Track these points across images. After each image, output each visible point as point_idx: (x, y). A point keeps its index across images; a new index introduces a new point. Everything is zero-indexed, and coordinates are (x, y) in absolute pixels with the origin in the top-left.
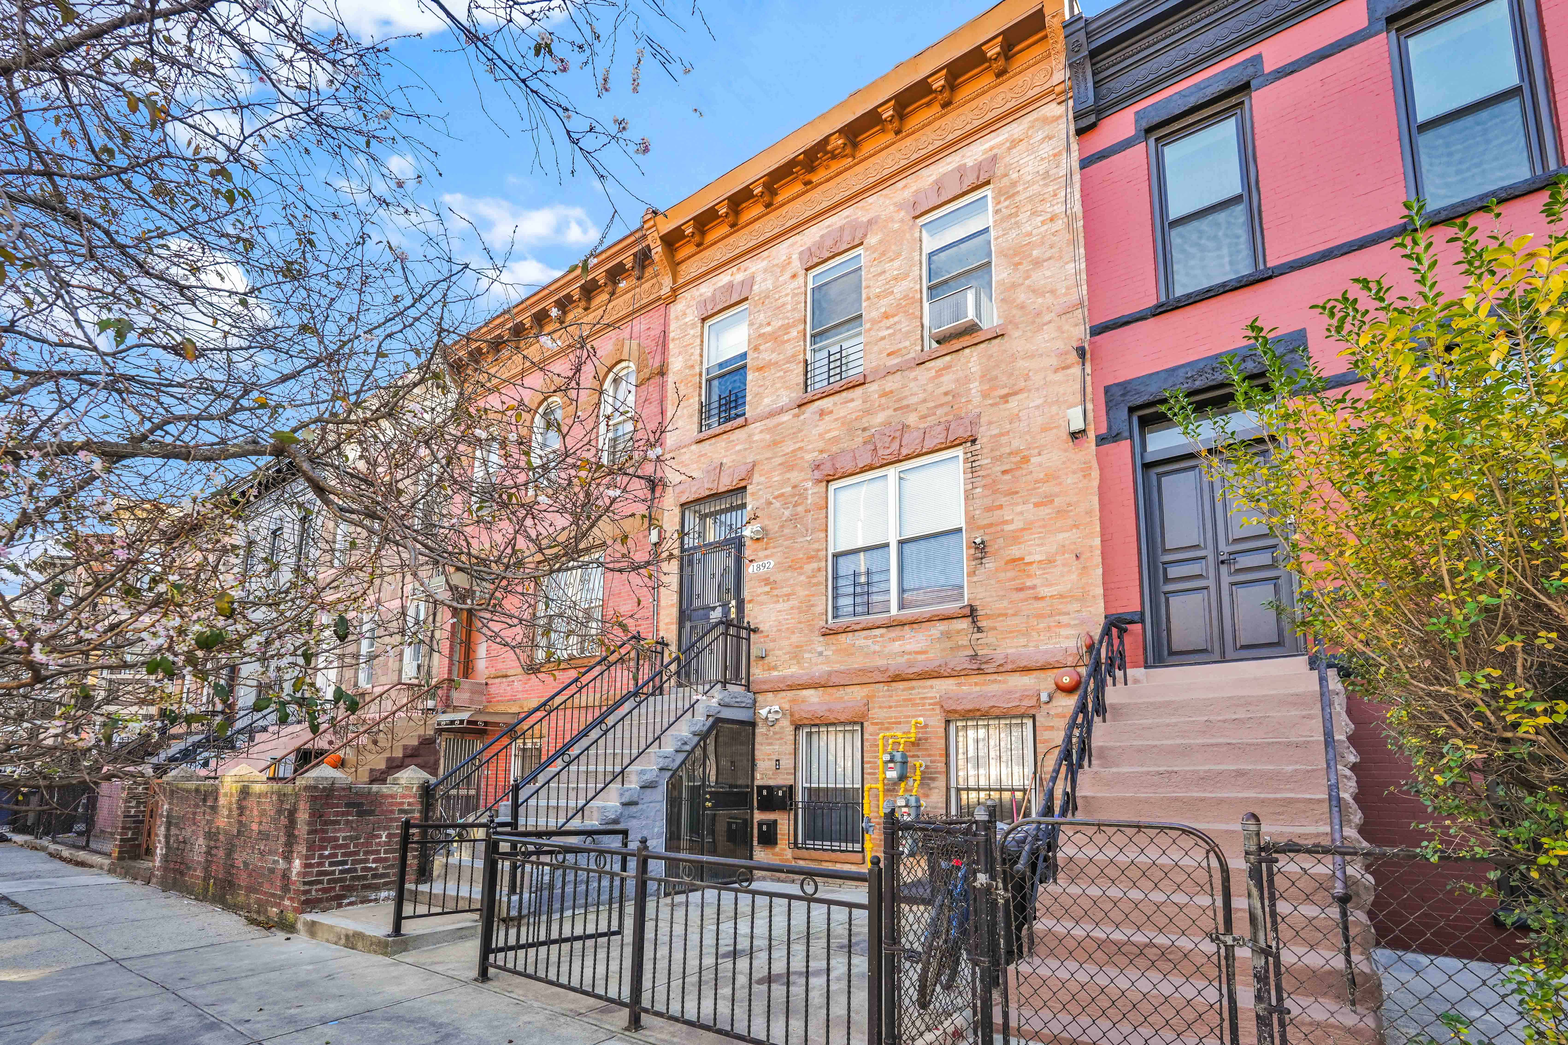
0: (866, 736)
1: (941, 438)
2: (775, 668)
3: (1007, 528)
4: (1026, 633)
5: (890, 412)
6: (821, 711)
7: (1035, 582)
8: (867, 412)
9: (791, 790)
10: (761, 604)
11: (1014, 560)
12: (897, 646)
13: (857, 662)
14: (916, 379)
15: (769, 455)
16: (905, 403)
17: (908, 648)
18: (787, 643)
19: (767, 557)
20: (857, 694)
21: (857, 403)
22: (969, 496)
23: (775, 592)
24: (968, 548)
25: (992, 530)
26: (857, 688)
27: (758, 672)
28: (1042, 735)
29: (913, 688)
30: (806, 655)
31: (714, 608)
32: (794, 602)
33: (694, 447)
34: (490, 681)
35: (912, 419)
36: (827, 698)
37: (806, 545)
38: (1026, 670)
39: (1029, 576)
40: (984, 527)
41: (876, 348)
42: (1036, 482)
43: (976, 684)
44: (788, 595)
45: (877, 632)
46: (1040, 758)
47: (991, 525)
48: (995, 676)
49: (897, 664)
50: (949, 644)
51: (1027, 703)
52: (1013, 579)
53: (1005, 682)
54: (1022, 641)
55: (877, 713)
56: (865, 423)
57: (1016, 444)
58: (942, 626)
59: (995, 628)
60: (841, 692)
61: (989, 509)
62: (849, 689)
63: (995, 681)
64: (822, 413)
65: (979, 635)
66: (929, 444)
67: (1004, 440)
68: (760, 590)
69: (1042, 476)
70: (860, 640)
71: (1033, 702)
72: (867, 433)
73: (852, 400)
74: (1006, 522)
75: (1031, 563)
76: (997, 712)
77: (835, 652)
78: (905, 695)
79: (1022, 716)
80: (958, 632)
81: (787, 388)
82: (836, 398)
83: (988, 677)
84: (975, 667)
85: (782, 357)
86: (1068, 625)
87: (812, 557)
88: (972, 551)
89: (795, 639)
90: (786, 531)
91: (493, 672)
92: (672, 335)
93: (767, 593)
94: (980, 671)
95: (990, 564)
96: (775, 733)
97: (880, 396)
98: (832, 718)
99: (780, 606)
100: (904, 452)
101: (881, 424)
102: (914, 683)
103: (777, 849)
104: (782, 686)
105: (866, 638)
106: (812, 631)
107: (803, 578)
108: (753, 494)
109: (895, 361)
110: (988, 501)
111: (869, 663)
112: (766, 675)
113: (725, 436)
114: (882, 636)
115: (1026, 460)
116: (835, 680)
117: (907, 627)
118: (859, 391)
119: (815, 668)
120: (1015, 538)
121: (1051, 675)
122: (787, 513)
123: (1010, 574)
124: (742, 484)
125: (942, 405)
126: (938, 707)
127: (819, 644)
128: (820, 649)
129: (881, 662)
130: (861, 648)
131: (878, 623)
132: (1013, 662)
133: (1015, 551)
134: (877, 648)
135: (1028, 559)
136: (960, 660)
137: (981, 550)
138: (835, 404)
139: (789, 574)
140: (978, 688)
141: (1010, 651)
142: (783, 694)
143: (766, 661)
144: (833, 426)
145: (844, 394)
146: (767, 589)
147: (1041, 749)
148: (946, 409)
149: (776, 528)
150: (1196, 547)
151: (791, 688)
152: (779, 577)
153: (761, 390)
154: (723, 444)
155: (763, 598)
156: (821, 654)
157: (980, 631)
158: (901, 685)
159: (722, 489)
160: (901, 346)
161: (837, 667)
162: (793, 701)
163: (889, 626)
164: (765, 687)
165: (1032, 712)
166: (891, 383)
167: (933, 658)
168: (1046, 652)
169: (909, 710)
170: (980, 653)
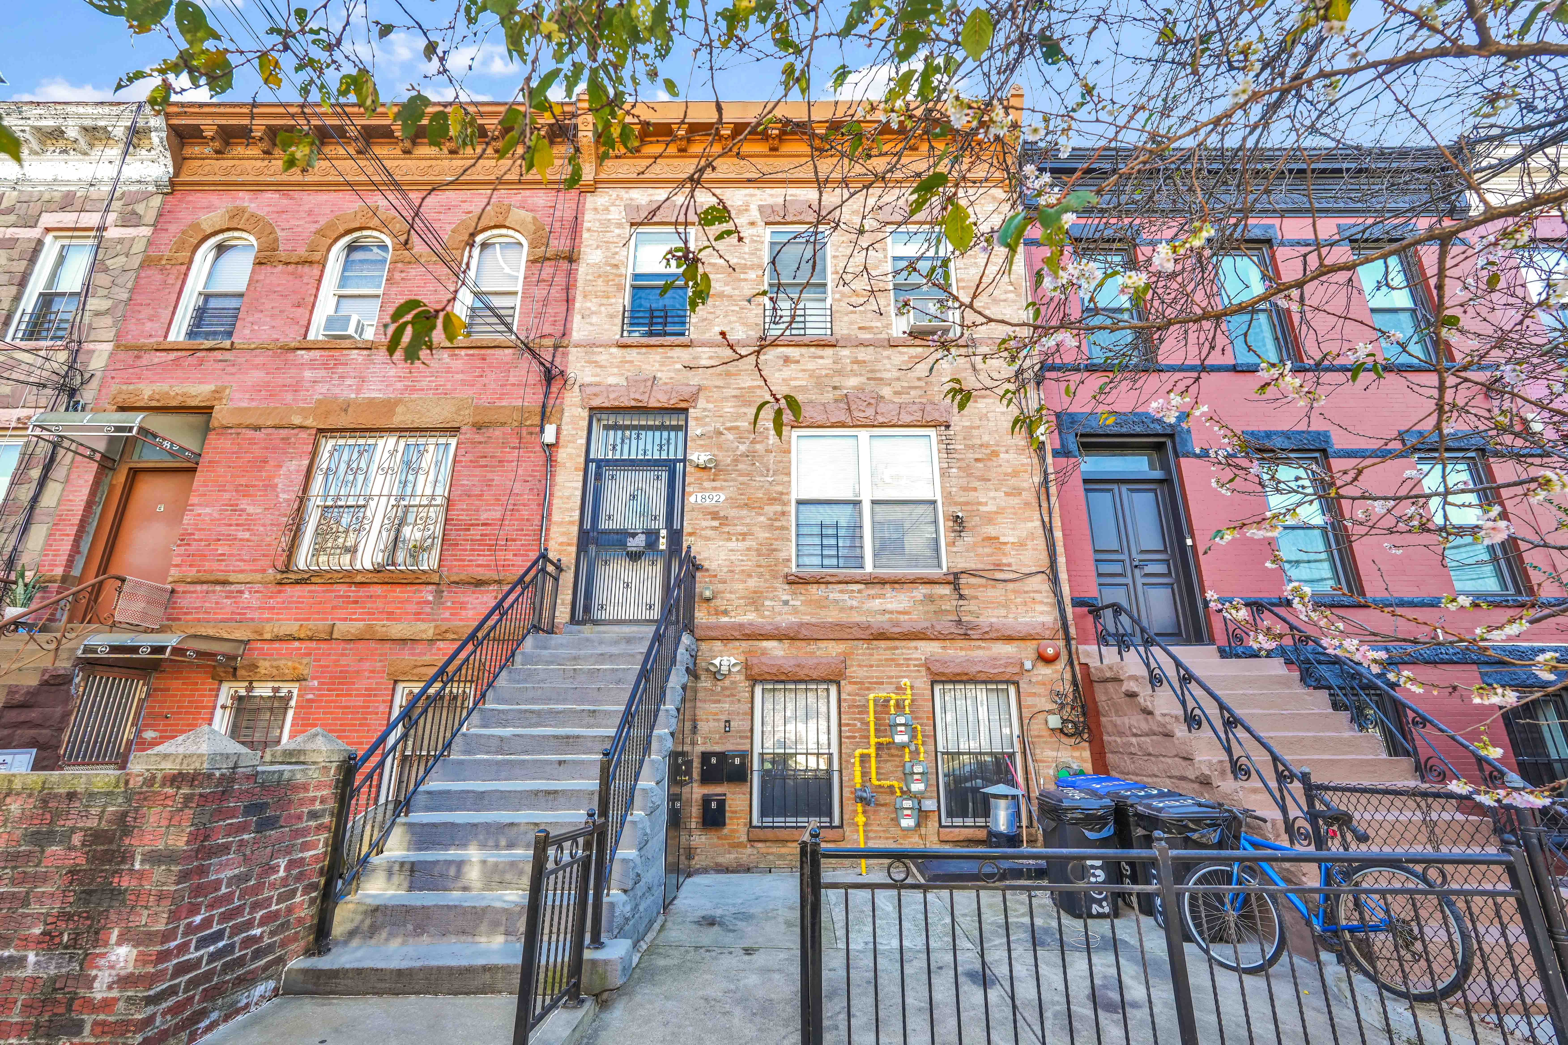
0: (843, 696)
1: (918, 416)
2: (725, 613)
3: (982, 509)
4: (1006, 606)
5: (863, 379)
6: (788, 665)
7: (1010, 560)
8: (840, 373)
9: (745, 756)
10: (708, 539)
11: (990, 538)
12: (876, 604)
13: (832, 616)
14: (889, 358)
15: (720, 383)
16: (878, 375)
17: (889, 607)
18: (741, 586)
19: (715, 489)
20: (832, 650)
21: (827, 362)
22: (944, 473)
23: (726, 529)
24: (946, 519)
25: (969, 508)
26: (832, 644)
27: (701, 616)
28: (1027, 701)
29: (896, 648)
30: (767, 603)
31: (634, 535)
32: (750, 543)
33: (614, 350)
34: (180, 588)
35: (886, 392)
36: (794, 651)
37: (767, 485)
38: (1009, 639)
39: (1004, 554)
40: (961, 504)
41: (846, 319)
42: (1006, 474)
43: (961, 649)
44: (744, 535)
45: (855, 587)
46: (1026, 722)
47: (967, 503)
48: (980, 643)
49: (880, 621)
50: (932, 608)
51: (1010, 670)
52: (991, 555)
53: (989, 649)
54: (1003, 612)
55: (856, 672)
56: (836, 381)
57: (986, 438)
58: (924, 590)
59: (976, 598)
60: (813, 647)
61: (965, 489)
62: (822, 644)
63: (980, 647)
64: (787, 360)
65: (961, 602)
66: (906, 418)
67: (975, 432)
68: (705, 524)
69: (1010, 470)
70: (834, 593)
71: (1016, 670)
72: (838, 392)
73: (822, 357)
74: (980, 503)
75: (1005, 543)
76: (983, 677)
77: (803, 602)
78: (888, 654)
79: (1007, 682)
80: (942, 597)
81: (745, 324)
82: (804, 350)
83: (973, 643)
84: (962, 632)
85: (737, 292)
86: (1041, 602)
87: (775, 499)
88: (951, 524)
89: (752, 583)
90: (740, 466)
91: (192, 573)
92: (586, 225)
93: (714, 528)
94: (966, 637)
95: (968, 538)
96: (724, 689)
97: (853, 362)
98: (802, 674)
99: (732, 545)
100: (881, 419)
101: (854, 388)
102: (897, 643)
103: (725, 831)
104: (736, 634)
105: (841, 592)
106: (775, 577)
107: (762, 519)
108: (697, 419)
109: (865, 336)
110: (963, 482)
111: (844, 618)
112: (713, 620)
113: (660, 350)
114: (860, 591)
115: (995, 454)
116: (804, 632)
117: (887, 586)
118: (829, 351)
119: (778, 619)
120: (989, 519)
121: (1031, 646)
122: (743, 448)
123: (987, 550)
124: (683, 405)
125: (916, 388)
126: (923, 669)
127: (784, 592)
128: (785, 598)
129: (857, 618)
130: (836, 601)
131: (858, 578)
132: (997, 630)
133: (991, 531)
134: (854, 603)
135: (1002, 539)
136: (945, 625)
137: (958, 523)
138: (802, 355)
139: (744, 512)
140: (963, 653)
141: (994, 620)
142: (737, 643)
143: (712, 604)
144: (800, 375)
145: (813, 349)
146: (716, 523)
147: (1026, 714)
148: (920, 392)
149: (729, 460)
150: (1116, 551)
151: (748, 637)
152: (732, 513)
153: (711, 317)
154: (658, 357)
155: (710, 533)
156: (786, 603)
157: (961, 597)
158: (883, 644)
159: (653, 404)
160: (873, 324)
161: (807, 619)
162: (749, 653)
163: (869, 582)
164: (713, 634)
165: (1016, 678)
166: (863, 354)
167: (917, 619)
168: (1026, 624)
169: (893, 671)
170: (964, 619)
